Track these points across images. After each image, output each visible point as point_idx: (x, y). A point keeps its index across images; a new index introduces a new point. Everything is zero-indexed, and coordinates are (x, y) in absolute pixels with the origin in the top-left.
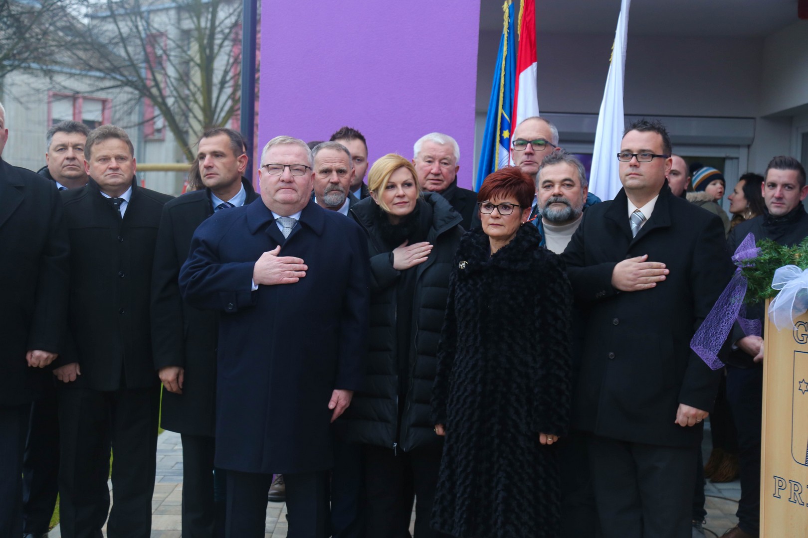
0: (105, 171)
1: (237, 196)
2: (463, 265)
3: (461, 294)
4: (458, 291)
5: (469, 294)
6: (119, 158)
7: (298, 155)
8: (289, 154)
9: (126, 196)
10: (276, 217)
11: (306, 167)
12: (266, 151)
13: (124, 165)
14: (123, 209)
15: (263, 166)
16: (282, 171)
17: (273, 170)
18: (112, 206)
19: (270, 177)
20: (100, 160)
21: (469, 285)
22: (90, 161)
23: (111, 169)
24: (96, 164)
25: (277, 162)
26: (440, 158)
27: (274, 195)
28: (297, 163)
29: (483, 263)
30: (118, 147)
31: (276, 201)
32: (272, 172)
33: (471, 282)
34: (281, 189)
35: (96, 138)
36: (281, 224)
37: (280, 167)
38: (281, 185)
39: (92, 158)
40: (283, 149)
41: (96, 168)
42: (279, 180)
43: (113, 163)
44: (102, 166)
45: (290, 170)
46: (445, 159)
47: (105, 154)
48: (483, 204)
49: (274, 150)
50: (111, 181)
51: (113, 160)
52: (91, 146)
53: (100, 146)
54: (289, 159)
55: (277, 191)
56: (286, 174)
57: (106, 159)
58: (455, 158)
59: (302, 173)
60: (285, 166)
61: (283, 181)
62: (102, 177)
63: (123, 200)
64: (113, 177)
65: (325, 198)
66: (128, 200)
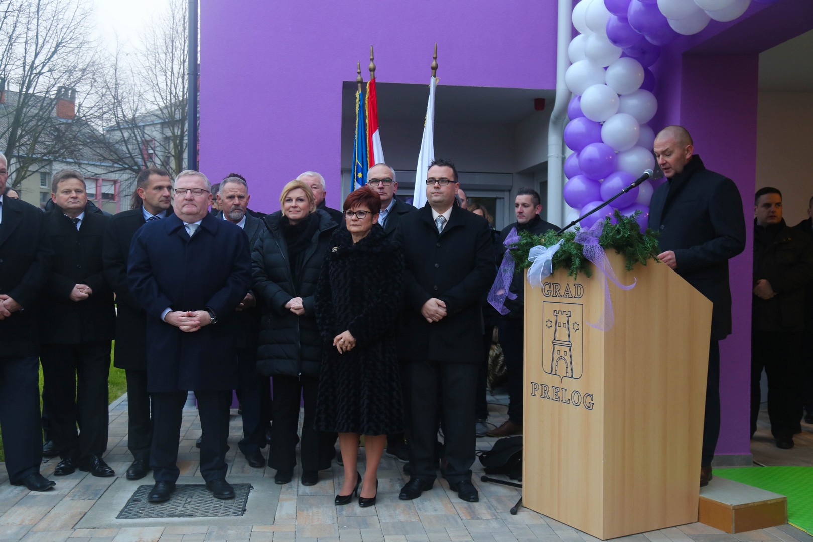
0: (68, 199)
2: (335, 250)
3: (334, 270)
4: (332, 268)
5: (340, 270)
6: (77, 191)
7: (197, 182)
8: (191, 182)
9: (80, 217)
10: (185, 224)
11: (202, 190)
13: (81, 196)
14: (79, 226)
16: (186, 193)
17: (181, 193)
18: (72, 223)
19: (179, 197)
20: (64, 192)
21: (340, 264)
22: (57, 194)
23: (72, 198)
24: (62, 195)
25: (182, 187)
26: (311, 184)
27: (181, 209)
28: (196, 187)
29: (349, 248)
30: (77, 184)
32: (179, 194)
33: (340, 261)
34: (185, 205)
35: (61, 178)
36: (187, 228)
37: (185, 190)
38: (185, 202)
39: (58, 192)
40: (186, 178)
41: (61, 197)
42: (184, 199)
43: (74, 194)
44: (66, 196)
45: (191, 192)
46: (314, 185)
47: (68, 188)
48: (347, 212)
49: (181, 179)
50: (71, 205)
51: (73, 192)
52: (57, 183)
53: (64, 183)
54: (190, 185)
55: (183, 206)
56: (188, 195)
57: (68, 191)
58: (322, 185)
59: (199, 194)
60: (188, 189)
61: (186, 200)
62: (66, 203)
63: (79, 220)
64: (73, 203)
65: (230, 214)
66: (82, 220)
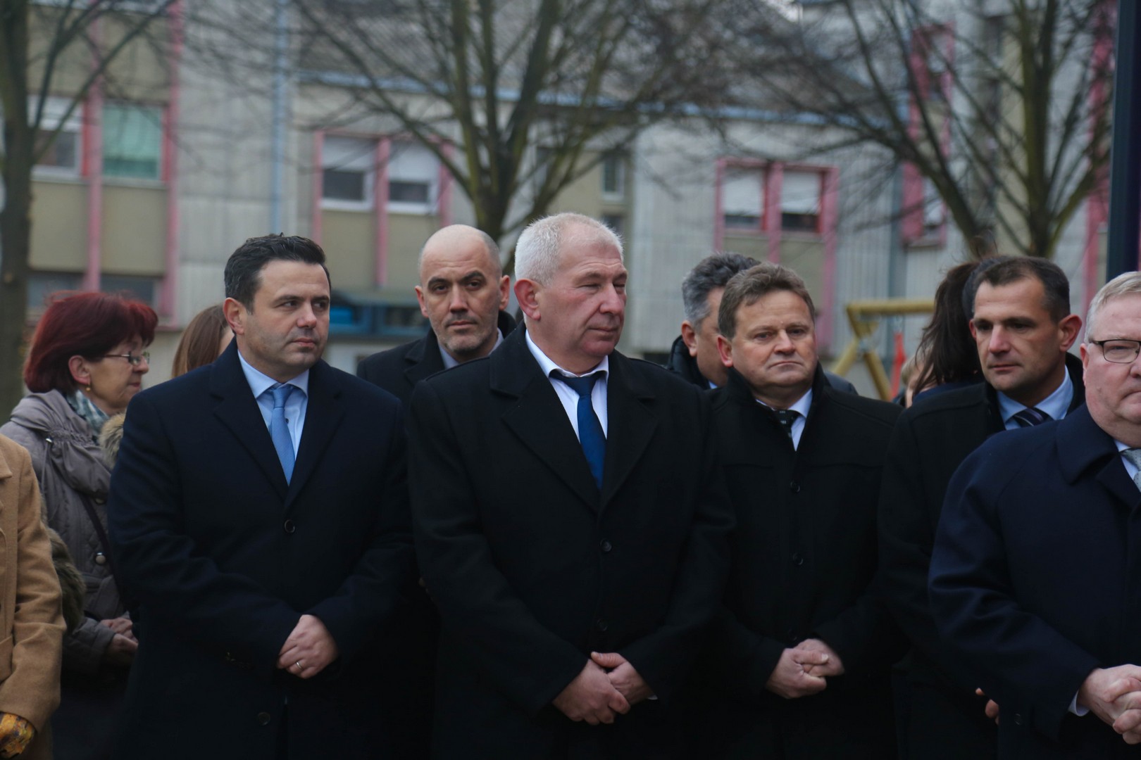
0: (768, 357)
1: (1058, 394)
6: (794, 330)
9: (801, 406)
10: (1122, 448)
12: (1098, 309)
13: (803, 343)
14: (797, 433)
15: (1091, 341)
16: (1134, 354)
17: (1112, 351)
18: (778, 423)
19: (1106, 366)
20: (757, 336)
22: (734, 339)
23: (780, 353)
24: (749, 344)
25: (1123, 335)
27: (1118, 405)
30: (791, 309)
31: (1120, 418)
34: (1131, 392)
35: (746, 293)
36: (1132, 462)
37: (1131, 345)
38: (1132, 383)
39: (740, 334)
41: (748, 353)
42: (1129, 373)
43: (784, 342)
44: (762, 349)
47: (767, 324)
49: (1115, 306)
50: (780, 376)
51: (783, 334)
52: (736, 309)
53: (756, 308)
55: (1125, 396)
57: (768, 334)
61: (1136, 375)
62: (762, 371)
63: (797, 415)
64: (783, 369)
66: (805, 415)
